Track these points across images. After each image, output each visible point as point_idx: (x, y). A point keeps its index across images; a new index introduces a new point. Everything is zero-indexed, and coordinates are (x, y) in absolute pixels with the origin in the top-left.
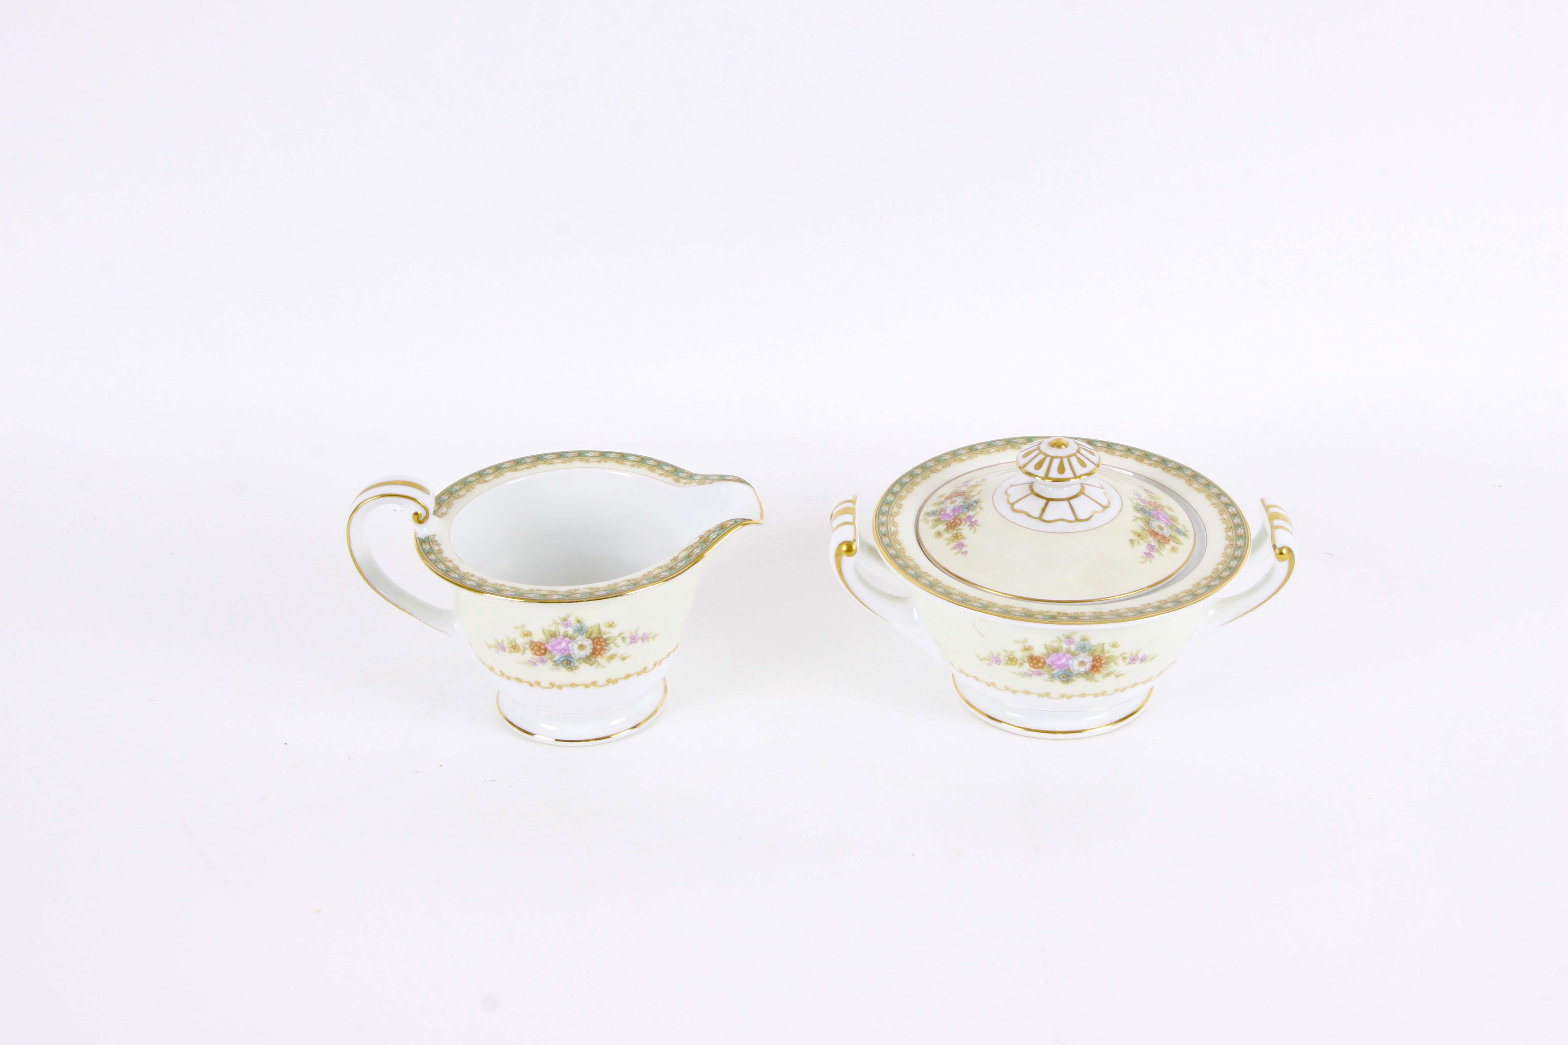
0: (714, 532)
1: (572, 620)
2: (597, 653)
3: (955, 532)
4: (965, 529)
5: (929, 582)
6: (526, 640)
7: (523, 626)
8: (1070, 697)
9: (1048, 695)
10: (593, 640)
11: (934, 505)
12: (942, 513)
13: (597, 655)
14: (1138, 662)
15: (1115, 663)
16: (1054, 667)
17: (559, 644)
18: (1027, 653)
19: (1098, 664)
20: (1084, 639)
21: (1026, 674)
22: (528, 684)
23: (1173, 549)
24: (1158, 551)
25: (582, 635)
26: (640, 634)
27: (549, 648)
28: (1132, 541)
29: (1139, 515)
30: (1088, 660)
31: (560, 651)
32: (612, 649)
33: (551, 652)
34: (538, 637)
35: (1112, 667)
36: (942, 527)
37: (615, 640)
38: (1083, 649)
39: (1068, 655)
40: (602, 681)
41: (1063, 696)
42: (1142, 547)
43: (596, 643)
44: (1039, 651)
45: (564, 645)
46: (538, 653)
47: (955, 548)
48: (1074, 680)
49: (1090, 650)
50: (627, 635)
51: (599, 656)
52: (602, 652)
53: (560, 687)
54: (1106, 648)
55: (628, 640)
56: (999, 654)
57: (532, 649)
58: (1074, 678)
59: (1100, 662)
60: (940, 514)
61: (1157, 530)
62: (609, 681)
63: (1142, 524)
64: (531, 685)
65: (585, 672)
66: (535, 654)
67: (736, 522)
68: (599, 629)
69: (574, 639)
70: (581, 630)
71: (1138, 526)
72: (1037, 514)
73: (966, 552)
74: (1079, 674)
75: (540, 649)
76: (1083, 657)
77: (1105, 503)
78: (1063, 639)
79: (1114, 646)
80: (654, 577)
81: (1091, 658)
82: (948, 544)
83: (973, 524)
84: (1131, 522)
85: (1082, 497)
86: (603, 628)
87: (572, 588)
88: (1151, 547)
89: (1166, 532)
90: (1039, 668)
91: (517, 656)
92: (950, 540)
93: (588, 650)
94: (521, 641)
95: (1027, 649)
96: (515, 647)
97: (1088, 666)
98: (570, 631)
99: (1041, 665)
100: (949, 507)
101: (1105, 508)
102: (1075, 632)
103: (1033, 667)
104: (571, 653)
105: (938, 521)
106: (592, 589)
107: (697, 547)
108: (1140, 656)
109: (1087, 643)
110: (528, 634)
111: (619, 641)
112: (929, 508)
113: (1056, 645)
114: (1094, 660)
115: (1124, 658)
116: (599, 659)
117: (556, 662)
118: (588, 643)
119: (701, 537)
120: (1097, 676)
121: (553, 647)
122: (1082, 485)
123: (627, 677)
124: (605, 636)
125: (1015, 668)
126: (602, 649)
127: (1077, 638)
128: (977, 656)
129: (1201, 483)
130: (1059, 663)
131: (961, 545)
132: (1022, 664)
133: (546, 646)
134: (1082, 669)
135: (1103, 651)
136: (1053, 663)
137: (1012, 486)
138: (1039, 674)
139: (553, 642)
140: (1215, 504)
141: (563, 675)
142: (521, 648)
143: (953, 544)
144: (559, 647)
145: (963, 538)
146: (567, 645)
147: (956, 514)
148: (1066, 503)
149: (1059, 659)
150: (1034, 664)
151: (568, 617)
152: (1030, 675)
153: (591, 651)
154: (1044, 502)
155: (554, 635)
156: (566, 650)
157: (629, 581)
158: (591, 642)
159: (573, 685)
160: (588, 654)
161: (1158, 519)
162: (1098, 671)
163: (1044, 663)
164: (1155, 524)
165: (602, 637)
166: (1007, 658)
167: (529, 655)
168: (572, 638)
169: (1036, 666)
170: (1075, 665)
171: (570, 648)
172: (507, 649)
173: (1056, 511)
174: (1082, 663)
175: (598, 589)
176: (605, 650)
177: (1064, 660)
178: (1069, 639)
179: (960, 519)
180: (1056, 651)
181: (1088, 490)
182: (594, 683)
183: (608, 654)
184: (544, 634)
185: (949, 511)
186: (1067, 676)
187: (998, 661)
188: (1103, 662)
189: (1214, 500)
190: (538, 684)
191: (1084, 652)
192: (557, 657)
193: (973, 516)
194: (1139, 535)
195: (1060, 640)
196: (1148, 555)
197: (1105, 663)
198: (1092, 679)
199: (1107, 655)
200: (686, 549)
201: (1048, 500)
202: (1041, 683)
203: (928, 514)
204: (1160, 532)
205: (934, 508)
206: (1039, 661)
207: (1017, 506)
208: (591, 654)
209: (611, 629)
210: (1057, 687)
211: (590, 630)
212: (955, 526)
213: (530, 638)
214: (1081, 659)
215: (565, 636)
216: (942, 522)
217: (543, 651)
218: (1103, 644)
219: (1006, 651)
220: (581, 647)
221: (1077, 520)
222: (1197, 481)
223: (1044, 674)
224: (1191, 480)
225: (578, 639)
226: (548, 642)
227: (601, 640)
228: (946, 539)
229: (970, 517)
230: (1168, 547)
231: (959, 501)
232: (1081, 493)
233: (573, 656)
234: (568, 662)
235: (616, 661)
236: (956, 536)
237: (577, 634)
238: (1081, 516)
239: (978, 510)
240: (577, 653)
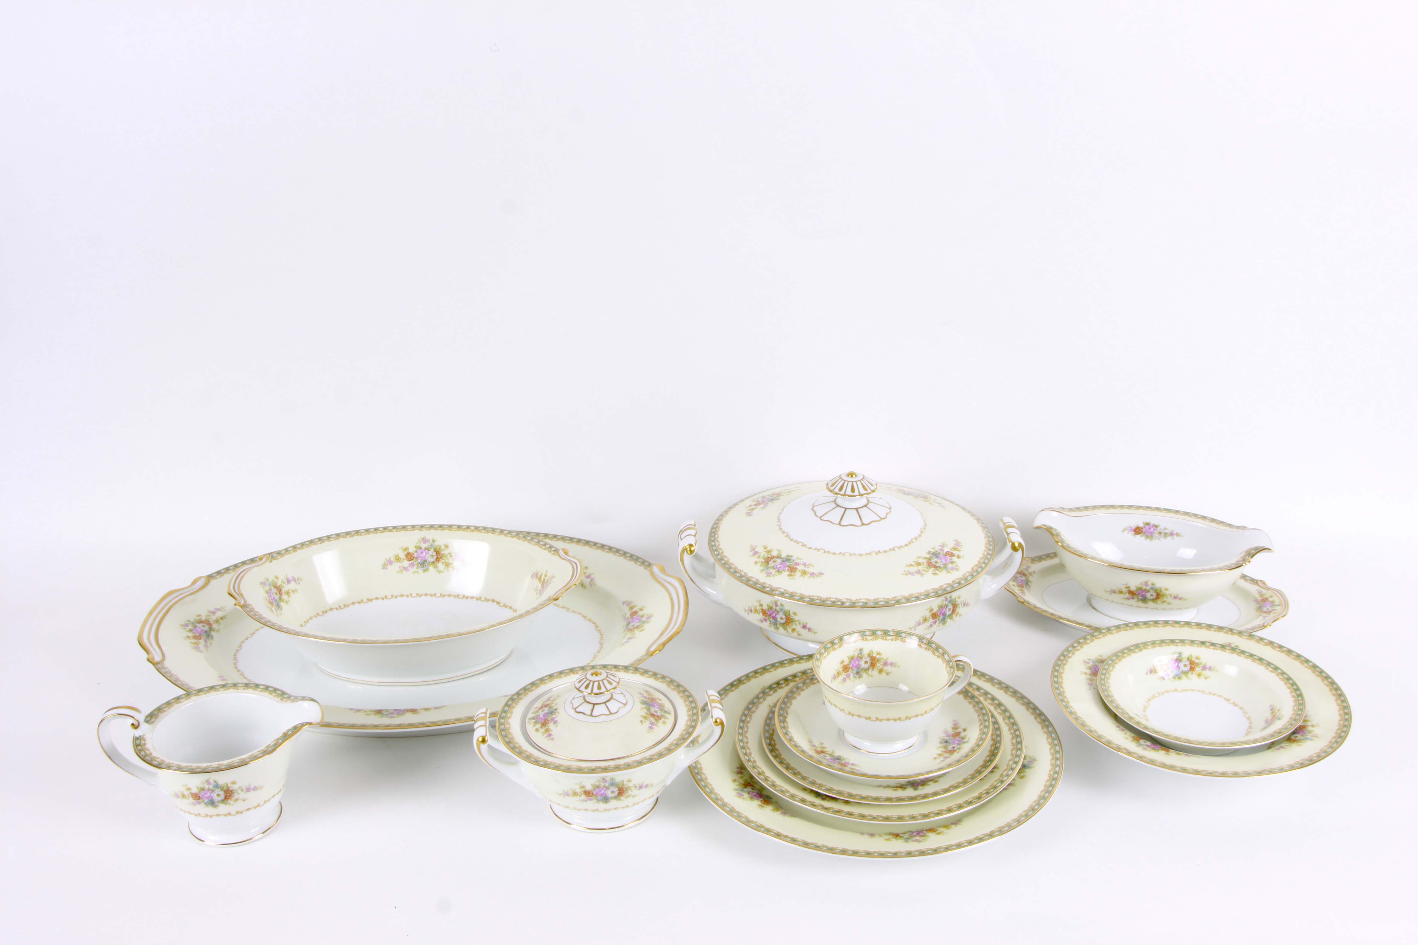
0: (291, 730)
1: (212, 781)
2: (227, 798)
3: (546, 728)
4: (551, 726)
5: (527, 755)
6: (188, 792)
7: (186, 785)
8: (609, 810)
9: (597, 810)
10: (224, 791)
11: (533, 713)
12: (538, 717)
13: (228, 799)
14: (644, 788)
15: (631, 790)
16: (598, 795)
17: (206, 794)
18: (583, 789)
19: (621, 791)
20: (612, 779)
21: (584, 800)
22: (194, 815)
23: (664, 723)
24: (656, 725)
25: (218, 789)
26: (252, 787)
27: (201, 796)
28: (641, 721)
29: (644, 706)
30: (616, 790)
31: (207, 798)
32: (236, 796)
33: (202, 798)
34: (195, 790)
35: (630, 792)
36: (539, 726)
37: (237, 790)
38: (612, 784)
39: (605, 789)
40: (233, 812)
41: (605, 810)
42: (647, 724)
43: (227, 793)
44: (589, 788)
45: (208, 794)
46: (196, 799)
47: (547, 737)
48: (610, 801)
49: (616, 785)
50: (243, 788)
51: (229, 800)
52: (231, 797)
53: (211, 816)
54: (625, 783)
55: (245, 791)
56: (568, 791)
57: (193, 797)
58: (610, 800)
59: (623, 790)
60: (536, 718)
61: (654, 713)
62: (238, 812)
63: (646, 711)
64: (196, 815)
65: (223, 808)
66: (194, 799)
67: (303, 724)
68: (227, 785)
69: (214, 791)
70: (217, 786)
71: (644, 712)
72: (589, 713)
73: (553, 739)
74: (612, 798)
75: (196, 797)
76: (612, 789)
77: (625, 702)
78: (601, 780)
79: (629, 781)
80: (254, 757)
81: (617, 789)
82: (543, 735)
83: (555, 722)
84: (640, 710)
85: (612, 701)
86: (229, 785)
87: (209, 764)
88: (652, 723)
89: (659, 713)
90: (590, 797)
91: (185, 800)
92: (544, 733)
93: (223, 797)
94: (186, 793)
95: (582, 787)
96: (184, 796)
97: (616, 793)
98: (211, 787)
99: (591, 795)
100: (541, 714)
101: (625, 705)
102: (607, 776)
103: (587, 796)
104: (213, 798)
105: (536, 722)
106: (219, 764)
107: (281, 739)
108: (644, 785)
109: (614, 781)
110: (189, 789)
111: (239, 791)
112: (530, 715)
113: (597, 784)
114: (619, 790)
115: (636, 787)
116: (229, 801)
117: (205, 803)
118: (222, 793)
119: (284, 733)
120: (622, 798)
121: (203, 796)
122: (612, 694)
123: (248, 809)
124: (231, 789)
125: (578, 798)
126: (230, 796)
127: (608, 779)
128: (558, 793)
129: (674, 685)
130: (600, 793)
131: (550, 735)
132: (581, 795)
133: (200, 795)
134: (613, 795)
135: (623, 784)
136: (597, 794)
137: (574, 699)
138: (591, 800)
139: (203, 793)
140: (682, 696)
141: (210, 810)
142: (187, 796)
143: (546, 735)
144: (206, 796)
145: (550, 731)
146: (210, 794)
147: (546, 717)
148: (604, 705)
149: (600, 791)
150: (587, 795)
151: (209, 779)
152: (586, 801)
153: (224, 797)
154: (592, 705)
155: (203, 789)
156: (210, 797)
157: (240, 759)
158: (223, 792)
159: (218, 815)
160: (223, 799)
161: (654, 706)
162: (622, 795)
163: (593, 794)
164: (653, 710)
165: (229, 790)
166: (572, 793)
167: (191, 800)
168: (213, 791)
169: (588, 796)
170: (609, 793)
171: (212, 796)
172: (180, 797)
173: (599, 710)
174: (613, 792)
175: (222, 765)
176: (232, 796)
177: (603, 791)
178: (604, 780)
179: (548, 720)
180: (598, 787)
181: (615, 696)
182: (229, 814)
183: (234, 798)
184: (197, 789)
185: (541, 716)
186: (606, 799)
187: (568, 795)
188: (624, 790)
189: (681, 694)
190: (199, 815)
191: (613, 786)
192: (206, 801)
193: (555, 718)
194: (645, 717)
195: (599, 781)
196: (651, 728)
197: (625, 791)
198: (620, 800)
199: (626, 786)
200: (275, 740)
201: (594, 704)
202: (592, 804)
203: (530, 719)
204: (656, 714)
205: (533, 715)
206: (589, 793)
207: (578, 710)
208: (224, 798)
209: (234, 785)
210: (602, 806)
211: (222, 786)
212: (546, 724)
213: (190, 791)
214: (612, 790)
215: (209, 790)
216: (539, 723)
217: (198, 798)
218: (623, 781)
219: (572, 789)
220: (218, 795)
221: (611, 713)
222: (673, 684)
223: (593, 800)
224: (669, 684)
225: (216, 791)
226: (200, 793)
227: (229, 791)
228: (542, 733)
229: (553, 719)
230: (661, 722)
231: (546, 710)
232: (611, 698)
233: (214, 800)
234: (212, 803)
235: (240, 802)
236: (547, 730)
237: (215, 789)
238: (613, 711)
239: (557, 714)
240: (216, 798)
